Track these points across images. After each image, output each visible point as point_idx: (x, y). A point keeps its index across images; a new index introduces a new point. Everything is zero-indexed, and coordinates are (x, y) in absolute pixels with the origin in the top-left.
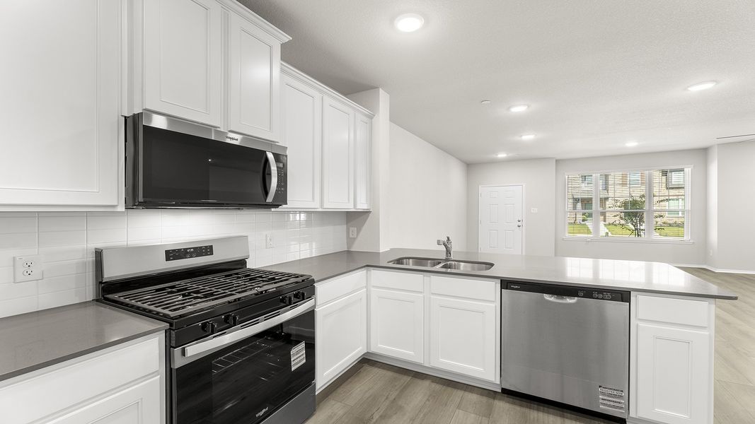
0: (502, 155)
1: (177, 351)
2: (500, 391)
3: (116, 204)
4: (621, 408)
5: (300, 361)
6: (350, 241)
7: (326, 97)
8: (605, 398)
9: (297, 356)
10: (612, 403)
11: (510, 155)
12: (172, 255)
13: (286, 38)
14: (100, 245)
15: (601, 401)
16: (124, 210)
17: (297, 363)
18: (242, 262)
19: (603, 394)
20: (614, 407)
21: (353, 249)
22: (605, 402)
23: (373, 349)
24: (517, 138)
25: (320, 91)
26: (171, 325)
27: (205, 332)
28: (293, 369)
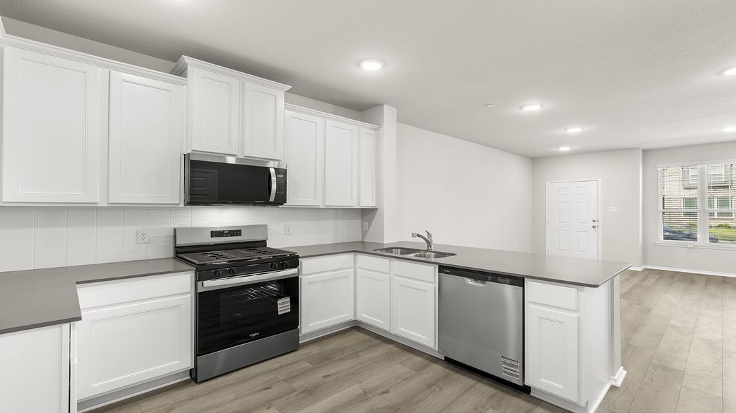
0: (564, 149)
1: (199, 283)
2: (444, 359)
3: (178, 202)
4: (517, 376)
5: (285, 310)
6: (364, 233)
7: (328, 121)
8: (506, 367)
9: (284, 306)
10: (511, 372)
11: (575, 148)
12: (215, 234)
13: (288, 87)
14: (176, 226)
15: (503, 369)
16: (183, 206)
17: (283, 311)
18: (264, 243)
19: (505, 363)
20: (512, 374)
21: (365, 241)
22: (506, 370)
23: (359, 318)
24: (561, 132)
25: (323, 117)
26: (197, 269)
27: (216, 276)
28: (279, 313)
